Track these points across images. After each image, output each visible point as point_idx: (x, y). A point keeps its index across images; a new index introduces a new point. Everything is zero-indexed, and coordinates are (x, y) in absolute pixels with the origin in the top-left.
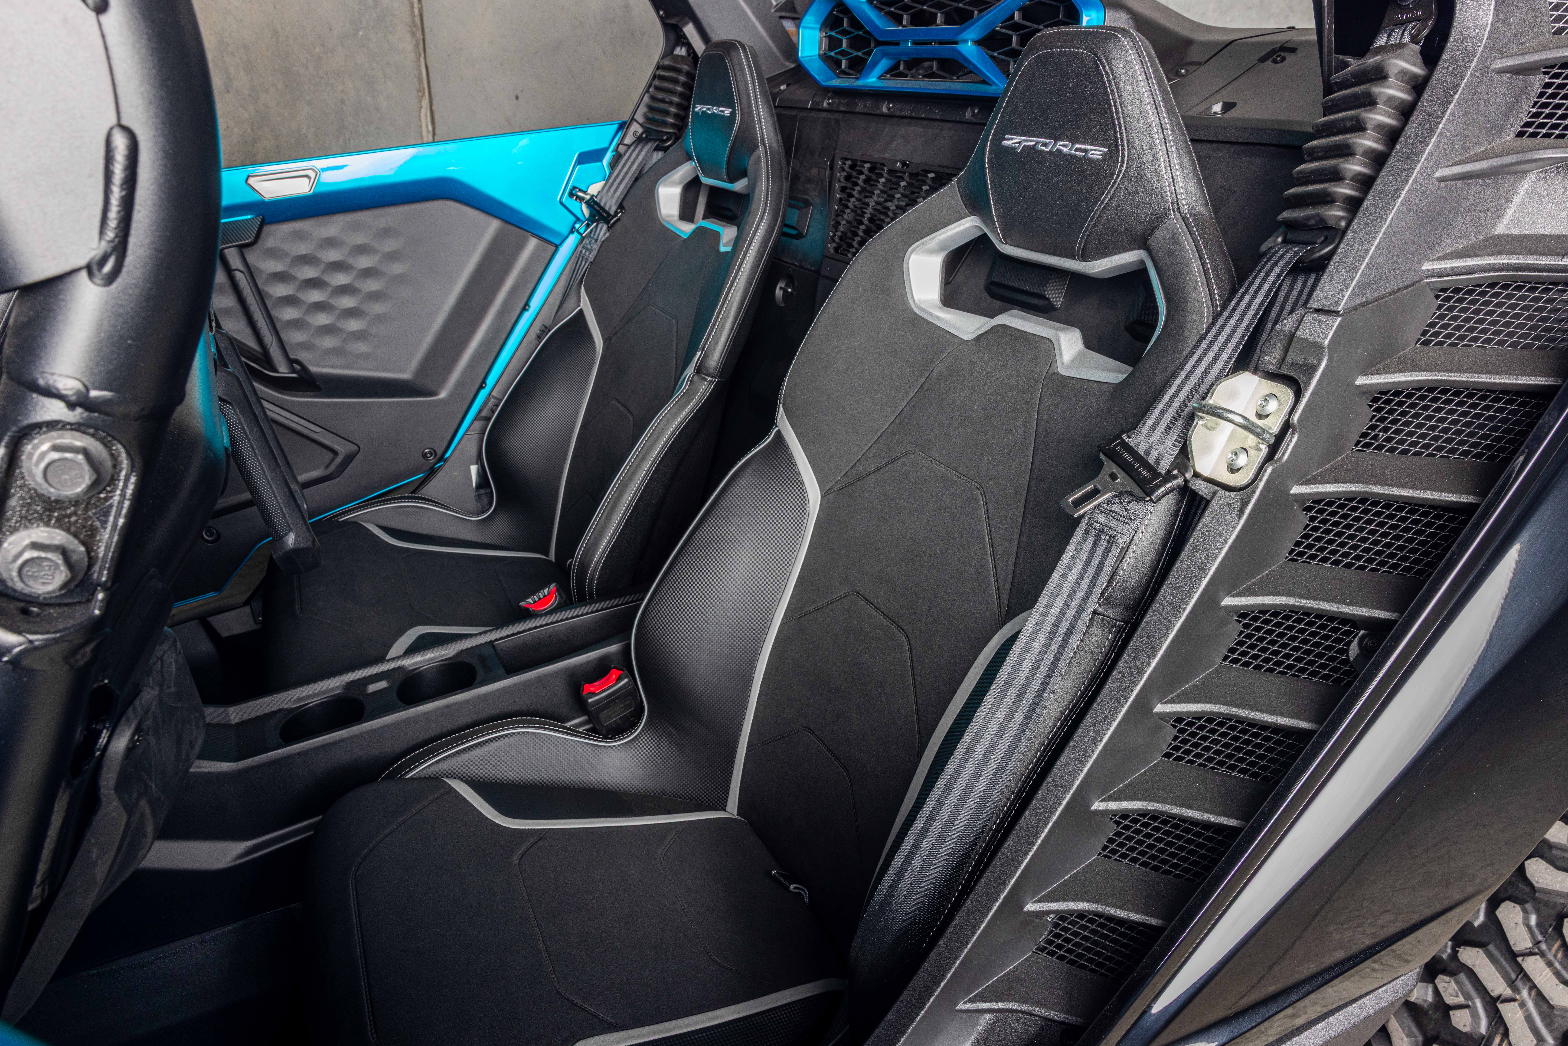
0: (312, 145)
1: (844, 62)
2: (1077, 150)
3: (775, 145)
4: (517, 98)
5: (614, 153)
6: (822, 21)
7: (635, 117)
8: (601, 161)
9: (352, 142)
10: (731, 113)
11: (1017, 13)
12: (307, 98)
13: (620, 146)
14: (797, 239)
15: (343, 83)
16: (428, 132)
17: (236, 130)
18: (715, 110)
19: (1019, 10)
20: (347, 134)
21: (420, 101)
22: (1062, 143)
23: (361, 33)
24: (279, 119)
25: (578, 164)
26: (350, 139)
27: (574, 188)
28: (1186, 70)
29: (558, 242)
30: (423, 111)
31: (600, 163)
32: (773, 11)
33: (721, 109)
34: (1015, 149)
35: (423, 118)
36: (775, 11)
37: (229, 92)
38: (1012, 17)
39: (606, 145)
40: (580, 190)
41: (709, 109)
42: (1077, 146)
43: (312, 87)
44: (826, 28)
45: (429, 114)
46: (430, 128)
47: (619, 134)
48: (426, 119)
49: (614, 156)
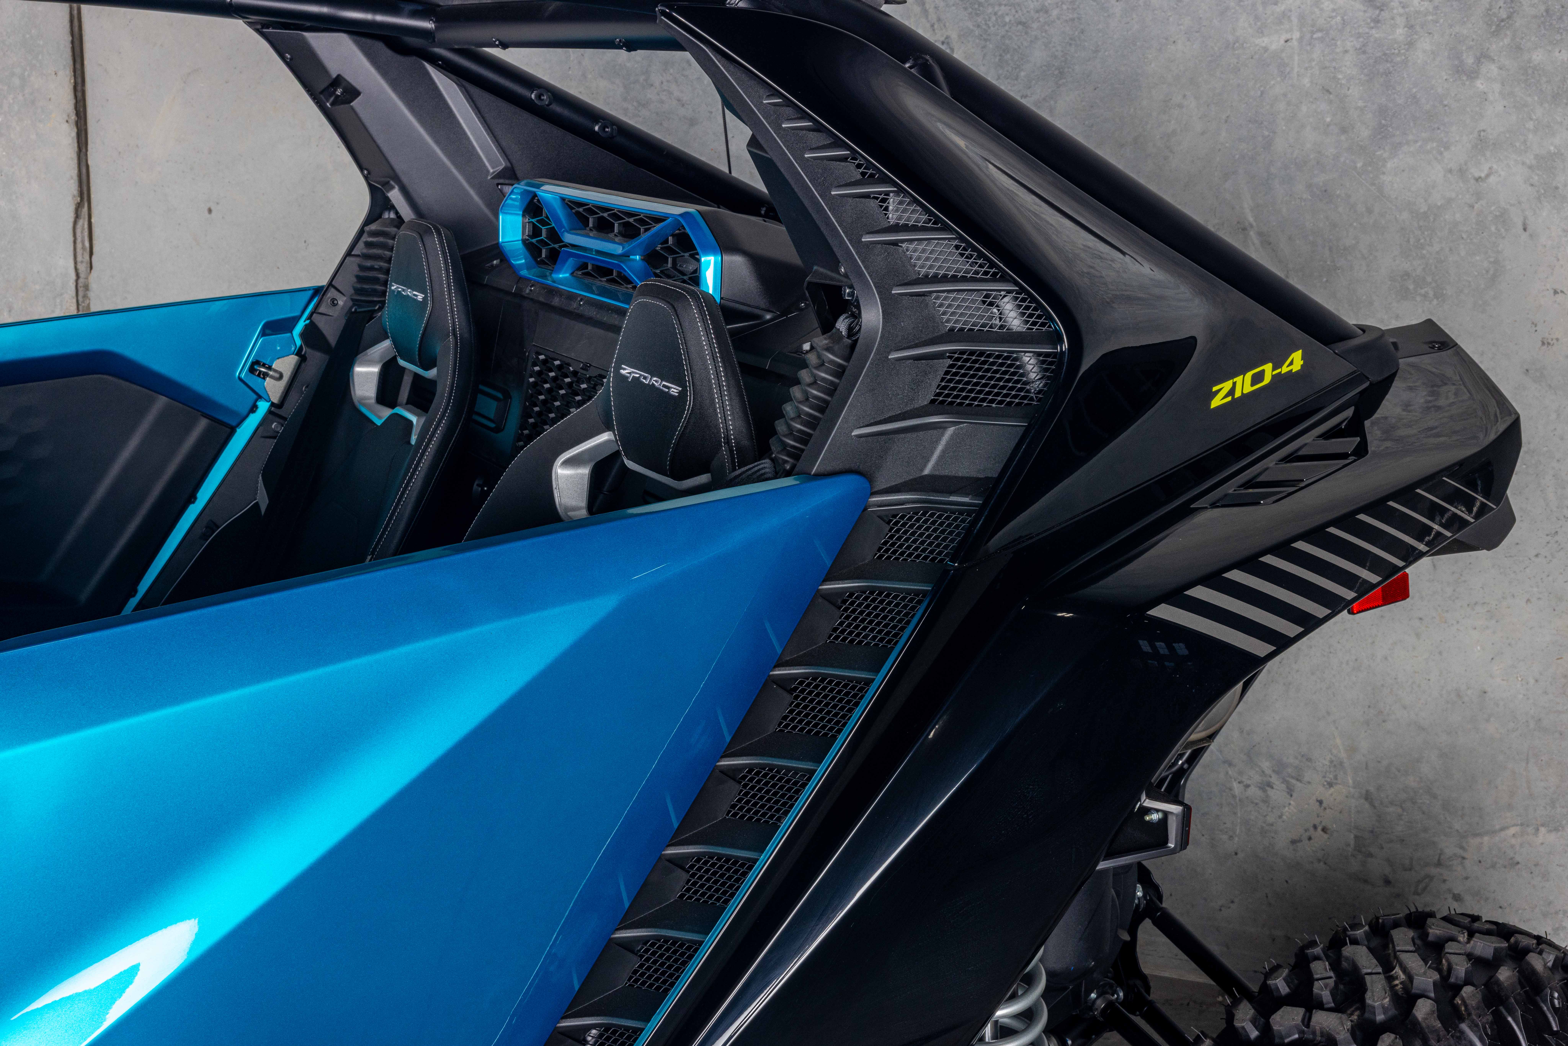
1: (544, 251)
2: (664, 386)
3: (466, 335)
4: (210, 211)
5: (308, 322)
6: (523, 208)
7: (333, 283)
8: (291, 332)
10: (423, 298)
11: (670, 238)
13: (314, 315)
14: (497, 432)
16: (83, 248)
18: (409, 292)
19: (673, 235)
22: (655, 379)
25: (262, 337)
27: (257, 362)
28: (805, 303)
29: (234, 424)
31: (289, 335)
32: (489, 178)
33: (414, 293)
34: (628, 378)
36: (492, 178)
38: (667, 241)
39: (297, 314)
40: (264, 365)
41: (404, 290)
42: (664, 383)
44: (529, 214)
45: (86, 226)
46: (87, 244)
47: (315, 300)
49: (306, 325)
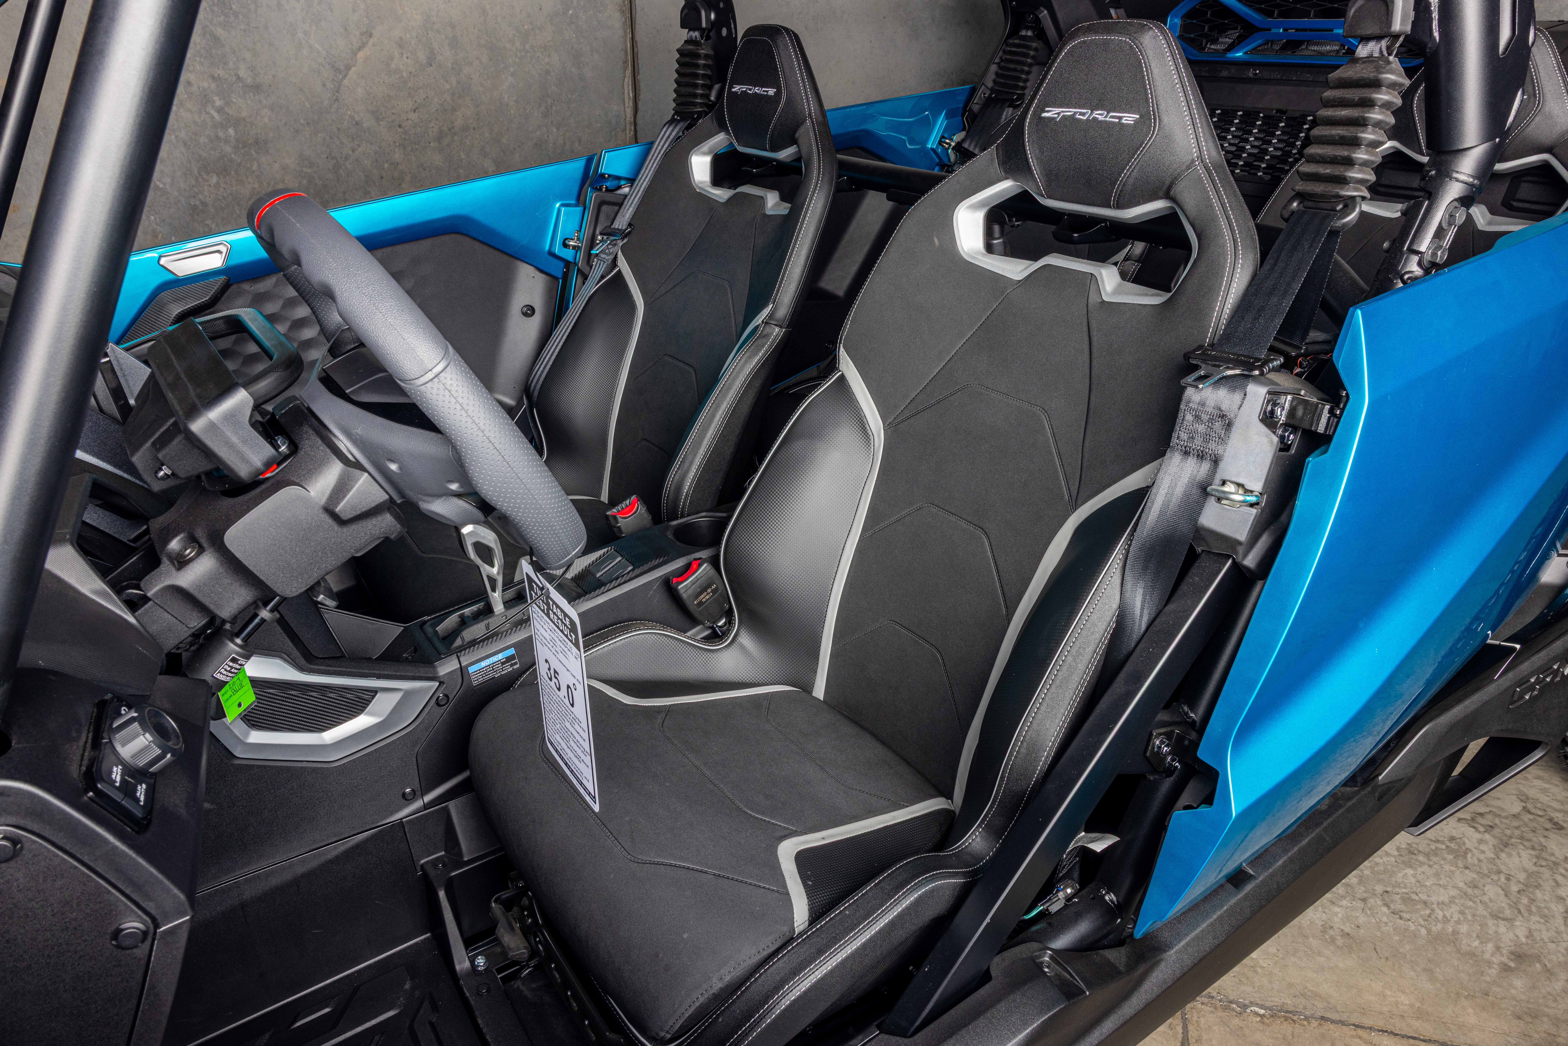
0: (512, 112)
9: (554, 108)
12: (512, 69)
15: (549, 56)
16: (629, 98)
17: (436, 99)
20: (549, 101)
21: (625, 71)
23: (570, 12)
24: (481, 89)
26: (552, 106)
30: (626, 80)
35: (626, 87)
37: (431, 65)
43: (517, 60)
48: (628, 87)
